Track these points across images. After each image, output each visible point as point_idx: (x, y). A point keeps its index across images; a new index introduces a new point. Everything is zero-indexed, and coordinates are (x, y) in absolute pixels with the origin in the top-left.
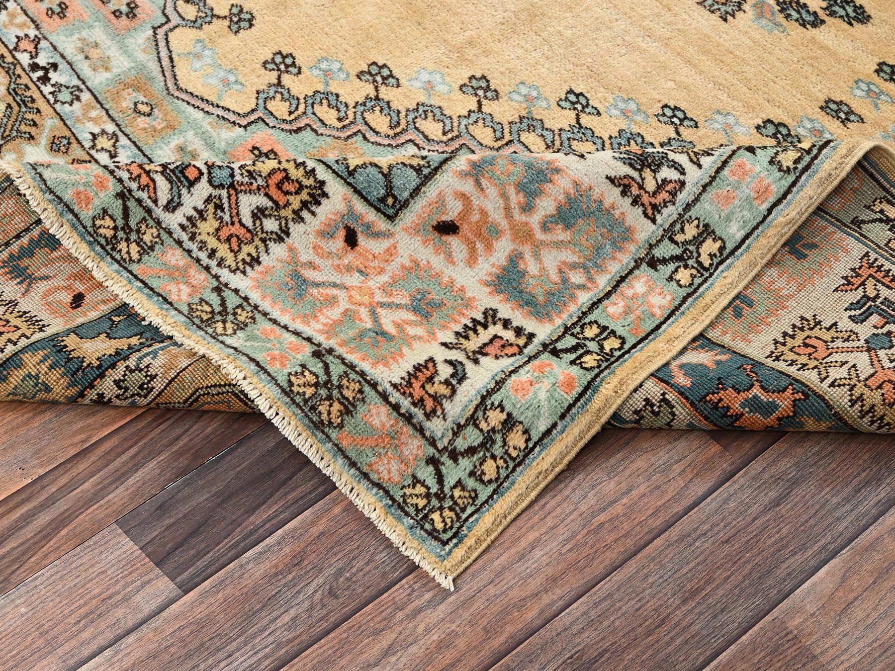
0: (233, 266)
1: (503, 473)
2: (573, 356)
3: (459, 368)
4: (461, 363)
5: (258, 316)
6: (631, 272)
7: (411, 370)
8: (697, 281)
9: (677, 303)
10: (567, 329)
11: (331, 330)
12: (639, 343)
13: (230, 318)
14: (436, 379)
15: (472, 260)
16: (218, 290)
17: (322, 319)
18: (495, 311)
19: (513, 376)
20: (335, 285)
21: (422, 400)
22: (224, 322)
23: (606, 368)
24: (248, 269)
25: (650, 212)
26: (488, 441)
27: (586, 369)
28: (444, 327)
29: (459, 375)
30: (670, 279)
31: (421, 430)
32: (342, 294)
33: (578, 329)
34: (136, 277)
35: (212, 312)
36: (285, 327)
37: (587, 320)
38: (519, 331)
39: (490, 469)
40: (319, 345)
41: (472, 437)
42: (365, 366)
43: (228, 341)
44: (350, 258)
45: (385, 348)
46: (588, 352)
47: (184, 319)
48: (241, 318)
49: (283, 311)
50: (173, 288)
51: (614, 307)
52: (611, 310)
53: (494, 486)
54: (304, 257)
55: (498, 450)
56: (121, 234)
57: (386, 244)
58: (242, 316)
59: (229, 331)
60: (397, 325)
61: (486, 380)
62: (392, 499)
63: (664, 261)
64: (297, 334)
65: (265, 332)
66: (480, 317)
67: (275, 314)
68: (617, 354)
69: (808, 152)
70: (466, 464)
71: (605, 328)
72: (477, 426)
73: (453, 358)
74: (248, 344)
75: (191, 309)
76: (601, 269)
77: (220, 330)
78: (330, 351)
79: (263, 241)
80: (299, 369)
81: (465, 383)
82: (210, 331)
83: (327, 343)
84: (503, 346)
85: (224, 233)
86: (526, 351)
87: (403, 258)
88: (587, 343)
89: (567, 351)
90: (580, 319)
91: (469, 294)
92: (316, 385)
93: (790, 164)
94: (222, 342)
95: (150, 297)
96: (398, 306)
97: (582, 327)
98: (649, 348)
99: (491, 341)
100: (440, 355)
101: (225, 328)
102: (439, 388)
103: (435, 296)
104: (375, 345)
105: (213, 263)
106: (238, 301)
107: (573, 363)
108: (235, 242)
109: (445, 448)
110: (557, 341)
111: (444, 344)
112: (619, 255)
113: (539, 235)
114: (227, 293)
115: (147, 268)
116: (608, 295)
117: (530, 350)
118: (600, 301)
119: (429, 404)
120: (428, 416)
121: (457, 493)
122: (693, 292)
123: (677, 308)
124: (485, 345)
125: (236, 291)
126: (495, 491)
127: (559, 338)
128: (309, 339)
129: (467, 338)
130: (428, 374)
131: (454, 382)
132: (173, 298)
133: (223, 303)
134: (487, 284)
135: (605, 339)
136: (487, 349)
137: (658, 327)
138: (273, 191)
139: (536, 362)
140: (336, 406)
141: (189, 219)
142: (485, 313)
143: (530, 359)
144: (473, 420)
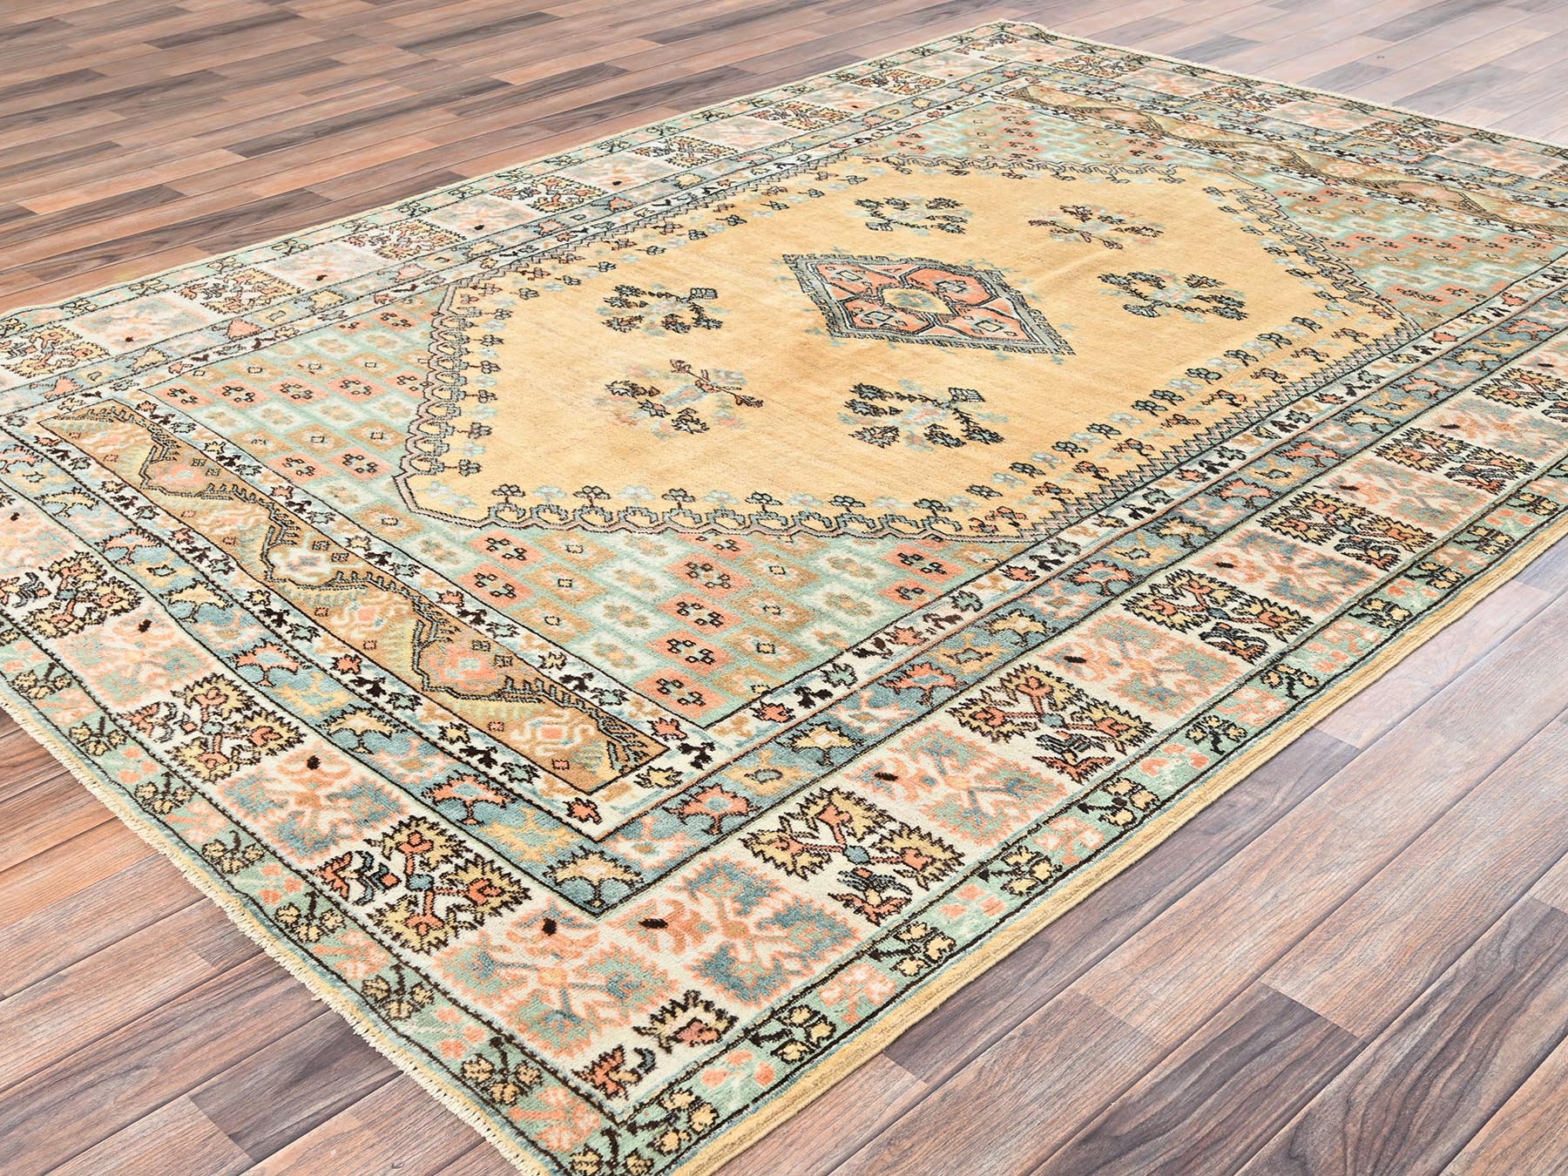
0: (418, 947)
1: (685, 1145)
2: (775, 1045)
3: (649, 1058)
4: (651, 1053)
5: (437, 995)
6: (851, 961)
7: (597, 1060)
8: (923, 971)
9: (899, 990)
10: (774, 1013)
11: (513, 1012)
12: (850, 1032)
13: (407, 997)
14: (622, 1069)
15: (680, 946)
16: (397, 968)
17: (507, 1000)
18: (697, 994)
19: (707, 1068)
20: (525, 966)
21: (604, 1084)
22: (400, 1002)
23: (809, 1061)
24: (433, 949)
25: (873, 918)
26: (672, 1118)
27: (787, 1062)
28: (640, 1009)
29: (647, 1063)
30: (895, 968)
31: (600, 1108)
32: (532, 976)
33: (786, 1014)
34: (311, 955)
35: (388, 991)
36: (465, 1009)
37: (797, 1004)
38: (720, 1014)
39: (671, 1141)
40: (499, 1031)
41: (655, 1113)
42: (546, 1055)
43: (402, 1027)
44: (547, 942)
45: (572, 1035)
46: (793, 1041)
47: (357, 997)
48: (418, 998)
49: (465, 991)
50: (349, 966)
51: (830, 992)
52: (825, 995)
53: (674, 1156)
54: (495, 942)
55: (681, 1125)
56: (303, 920)
57: (587, 933)
58: (420, 996)
59: (404, 1014)
60: (589, 1007)
61: (676, 1070)
62: (560, 1165)
63: (889, 954)
64: (477, 1016)
65: (442, 1015)
66: (680, 999)
67: (456, 993)
68: (824, 1044)
69: (1044, 882)
70: (645, 1136)
71: (816, 1013)
72: (660, 1105)
73: (644, 1047)
74: (423, 1030)
75: (365, 986)
76: (819, 959)
77: (394, 1013)
78: (510, 1039)
79: (455, 928)
80: (474, 1059)
81: (652, 1074)
82: (383, 1013)
83: (508, 1029)
84: (701, 1031)
85: (412, 922)
86: (725, 1037)
87: (604, 944)
88: (794, 1029)
89: (770, 1038)
90: (790, 1002)
91: (671, 977)
92: (492, 1072)
93: (1024, 890)
94: (395, 1029)
95: (322, 975)
96: (593, 987)
97: (791, 1011)
98: (859, 1038)
99: (689, 1025)
100: (632, 1041)
101: (399, 1011)
102: (623, 1075)
103: (633, 978)
104: (561, 1030)
105: (396, 945)
106: (418, 979)
107: (774, 1053)
108: (421, 929)
109: (624, 1122)
110: (760, 1026)
111: (637, 1029)
112: (839, 948)
113: (753, 931)
114: (406, 971)
115: (326, 948)
116: (824, 981)
117: (729, 1037)
118: (814, 986)
119: (611, 1088)
120: (609, 1096)
121: (631, 1161)
122: (918, 980)
123: (898, 996)
124: (682, 1029)
125: (417, 969)
126: (673, 1162)
127: (764, 1023)
128: (489, 1024)
129: (663, 1021)
130: (614, 1064)
131: (641, 1071)
132: (348, 976)
133: (401, 981)
134: (693, 969)
135: (814, 1025)
136: (682, 1035)
137: (874, 1014)
138: (474, 895)
139: (734, 1052)
140: (510, 1089)
141: (379, 911)
142: (687, 995)
143: (729, 1047)
144: (658, 1100)
